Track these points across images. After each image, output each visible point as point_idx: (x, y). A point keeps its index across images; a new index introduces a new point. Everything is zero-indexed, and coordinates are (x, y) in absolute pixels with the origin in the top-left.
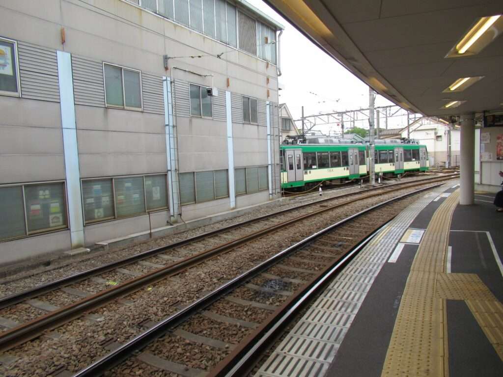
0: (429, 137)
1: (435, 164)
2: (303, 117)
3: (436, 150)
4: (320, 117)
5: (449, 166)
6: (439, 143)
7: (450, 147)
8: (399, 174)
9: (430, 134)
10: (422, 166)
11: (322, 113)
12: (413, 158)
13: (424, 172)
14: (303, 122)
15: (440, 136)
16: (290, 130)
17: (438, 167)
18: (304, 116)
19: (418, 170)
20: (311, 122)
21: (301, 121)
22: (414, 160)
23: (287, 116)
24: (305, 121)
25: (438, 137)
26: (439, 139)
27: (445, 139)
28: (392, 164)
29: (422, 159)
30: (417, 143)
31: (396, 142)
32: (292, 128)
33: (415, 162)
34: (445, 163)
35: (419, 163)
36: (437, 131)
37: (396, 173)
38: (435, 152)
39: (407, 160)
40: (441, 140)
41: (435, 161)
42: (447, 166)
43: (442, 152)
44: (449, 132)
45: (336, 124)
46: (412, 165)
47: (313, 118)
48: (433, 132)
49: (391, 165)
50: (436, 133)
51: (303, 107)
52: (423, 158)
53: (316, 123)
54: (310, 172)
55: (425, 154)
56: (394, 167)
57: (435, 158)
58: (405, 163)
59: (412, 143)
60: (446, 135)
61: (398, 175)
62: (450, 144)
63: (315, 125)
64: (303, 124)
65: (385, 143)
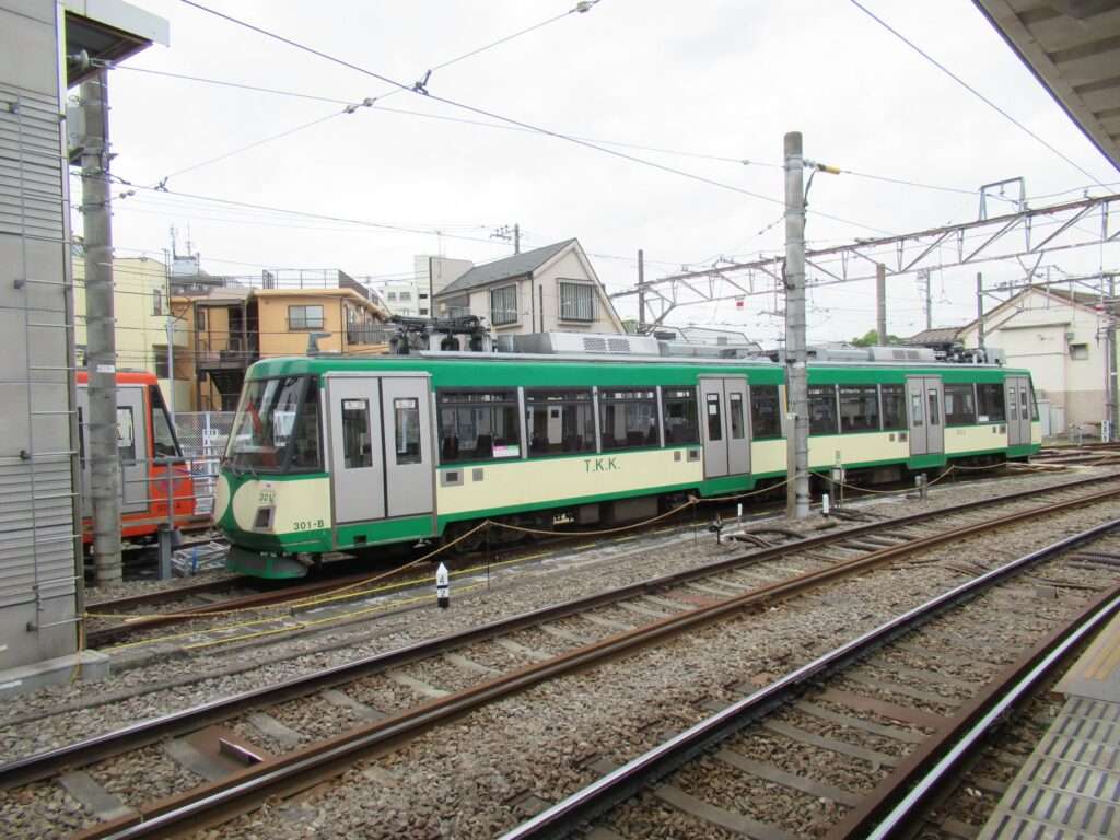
0: (1048, 347)
1: (1067, 429)
2: (641, 283)
3: (1073, 389)
4: (689, 281)
5: (1112, 435)
6: (1078, 366)
7: (1114, 379)
8: (919, 472)
9: (1052, 339)
10: (1015, 441)
11: (691, 269)
12: (984, 413)
13: (1024, 459)
14: (642, 296)
15: (1083, 346)
16: (592, 321)
17: (1077, 437)
18: (646, 280)
19: (999, 456)
20: (663, 298)
21: (636, 297)
22: (984, 419)
23: (583, 277)
24: (648, 296)
25: (1077, 349)
26: (1080, 354)
27: (1097, 353)
28: (896, 434)
29: (1014, 417)
30: (997, 361)
31: (914, 357)
32: (600, 313)
33: (991, 427)
34: (1099, 425)
35: (1003, 430)
36: (1070, 330)
37: (911, 467)
38: (1067, 395)
39: (960, 418)
40: (1086, 359)
41: (1067, 419)
42: (1105, 437)
43: (1089, 395)
44: (1110, 332)
45: (734, 302)
46: (981, 438)
47: (668, 284)
48: (1059, 333)
49: (892, 438)
50: (1068, 337)
51: (641, 253)
52: (1020, 415)
53: (678, 302)
54: (478, 476)
55: (1024, 402)
56: (906, 445)
57: (1066, 409)
58: (951, 432)
59: (980, 361)
60: (1102, 342)
61: (918, 478)
62: (1114, 369)
63: (673, 306)
64: (642, 302)
65: (871, 359)
